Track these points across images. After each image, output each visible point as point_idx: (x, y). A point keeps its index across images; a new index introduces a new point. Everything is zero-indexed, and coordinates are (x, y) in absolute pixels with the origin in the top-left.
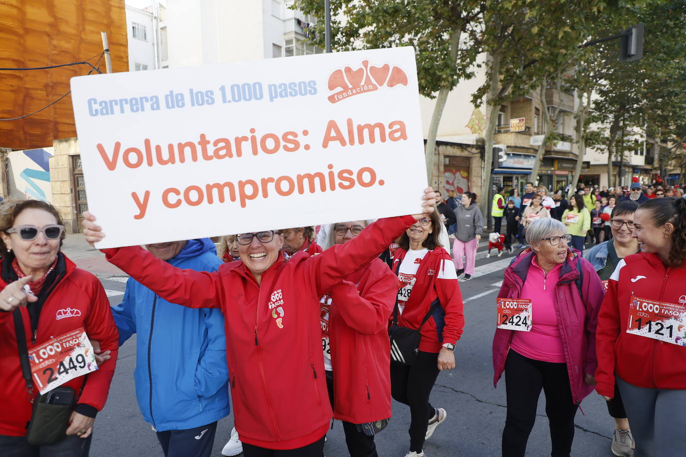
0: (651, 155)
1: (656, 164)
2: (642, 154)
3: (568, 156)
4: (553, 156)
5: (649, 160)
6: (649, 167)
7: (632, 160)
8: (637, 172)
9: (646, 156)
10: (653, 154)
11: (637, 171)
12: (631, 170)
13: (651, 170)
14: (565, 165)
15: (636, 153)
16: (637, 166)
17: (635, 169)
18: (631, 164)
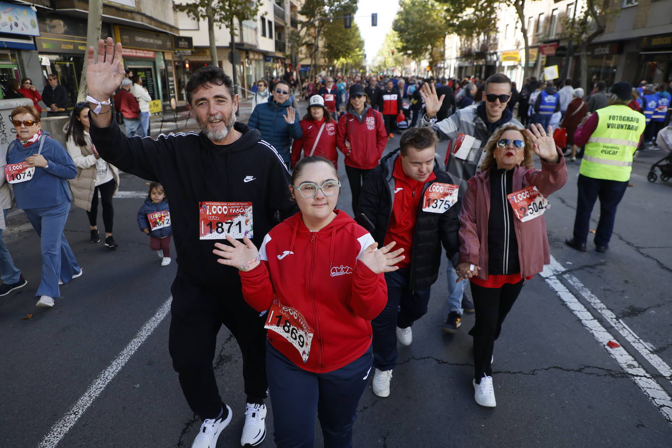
0: (282, 41)
1: (288, 52)
2: (271, 37)
3: (134, 19)
4: (77, 10)
5: (279, 46)
6: (280, 55)
7: (259, 44)
8: (269, 61)
9: (276, 42)
10: (284, 39)
11: (268, 59)
12: (261, 57)
13: (284, 59)
14: (139, 39)
15: (264, 35)
16: (267, 52)
17: (266, 56)
18: (258, 48)
